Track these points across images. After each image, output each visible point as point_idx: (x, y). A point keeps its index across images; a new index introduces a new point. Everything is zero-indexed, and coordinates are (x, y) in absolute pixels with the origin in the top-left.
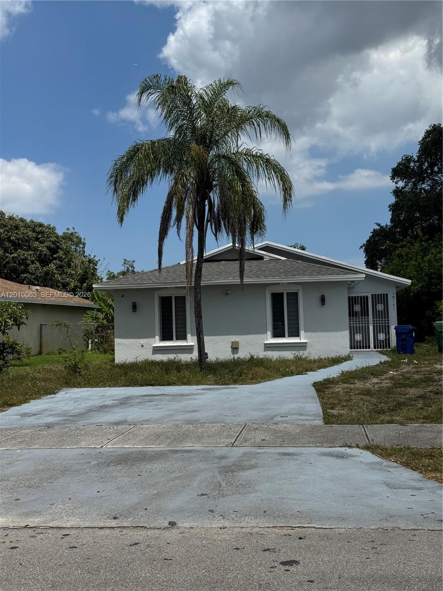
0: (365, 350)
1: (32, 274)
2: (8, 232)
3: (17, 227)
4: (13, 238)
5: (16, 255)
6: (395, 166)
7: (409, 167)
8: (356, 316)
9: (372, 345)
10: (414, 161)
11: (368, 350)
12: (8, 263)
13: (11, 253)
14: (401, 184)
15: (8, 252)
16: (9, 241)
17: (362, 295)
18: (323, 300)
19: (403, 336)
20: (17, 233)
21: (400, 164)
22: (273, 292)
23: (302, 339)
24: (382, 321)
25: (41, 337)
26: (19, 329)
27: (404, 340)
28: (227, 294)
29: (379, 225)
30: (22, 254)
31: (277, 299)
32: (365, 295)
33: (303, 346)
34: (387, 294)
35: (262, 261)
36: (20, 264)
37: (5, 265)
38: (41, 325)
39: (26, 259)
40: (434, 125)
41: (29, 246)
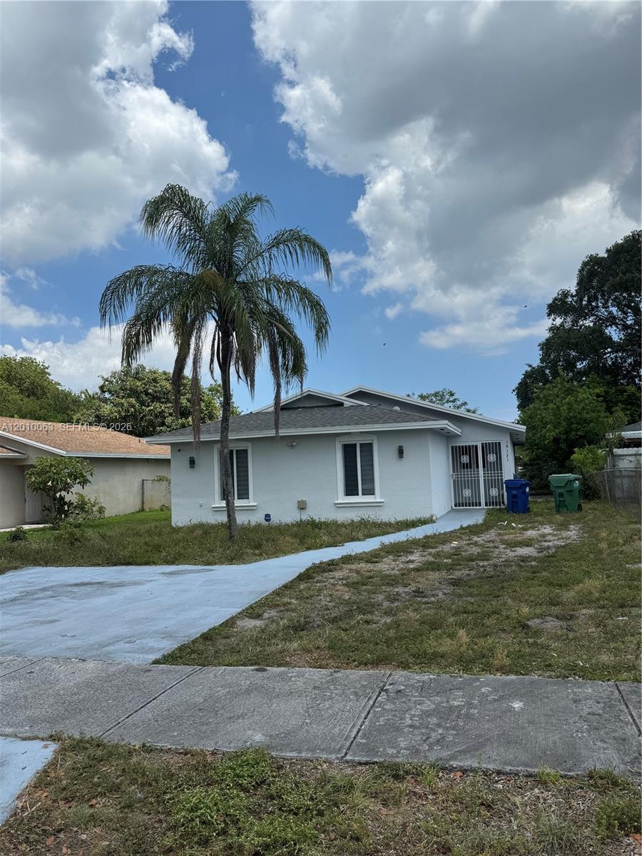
0: (475, 507)
1: (168, 427)
2: (146, 385)
3: (155, 380)
4: (150, 391)
5: (152, 408)
6: (550, 301)
7: (566, 303)
8: (471, 468)
9: (483, 502)
10: (572, 296)
11: (478, 507)
12: (145, 416)
13: (148, 406)
14: (559, 321)
15: (144, 405)
16: (147, 394)
17: (471, 444)
18: (401, 452)
19: (515, 492)
20: (155, 386)
21: (556, 299)
22: (345, 443)
23: (377, 498)
24: (494, 473)
25: (143, 493)
26: (83, 488)
27: (514, 496)
28: (292, 446)
29: (530, 366)
30: (157, 407)
31: (349, 451)
32: (474, 444)
33: (378, 505)
34: (499, 443)
35: (342, 408)
36: (156, 416)
37: (142, 418)
38: (143, 480)
39: (163, 411)
40: (591, 255)
41: (167, 398)
